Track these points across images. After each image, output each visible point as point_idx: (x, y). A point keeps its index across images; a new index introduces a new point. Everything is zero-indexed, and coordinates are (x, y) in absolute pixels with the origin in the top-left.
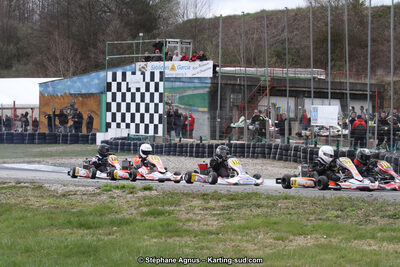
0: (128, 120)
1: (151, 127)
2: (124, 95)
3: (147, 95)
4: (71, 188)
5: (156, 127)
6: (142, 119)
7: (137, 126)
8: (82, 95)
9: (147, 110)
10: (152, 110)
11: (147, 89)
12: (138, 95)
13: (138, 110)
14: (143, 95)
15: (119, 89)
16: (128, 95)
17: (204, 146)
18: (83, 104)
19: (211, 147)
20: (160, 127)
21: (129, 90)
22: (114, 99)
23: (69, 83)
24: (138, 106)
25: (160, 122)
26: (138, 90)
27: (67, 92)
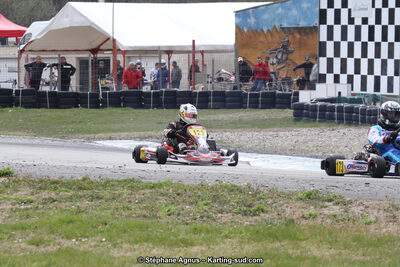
0: (351, 69)
1: (384, 81)
2: (344, 30)
3: (378, 30)
5: (390, 81)
7: (364, 79)
8: (300, 30)
9: (378, 54)
10: (384, 54)
11: (378, 20)
12: (365, 30)
13: (364, 54)
14: (371, 30)
15: (337, 20)
16: (351, 30)
18: (301, 45)
20: (397, 80)
21: (351, 21)
22: (330, 36)
23: (280, 10)
24: (364, 46)
25: (396, 74)
26: (365, 21)
27: (277, 25)
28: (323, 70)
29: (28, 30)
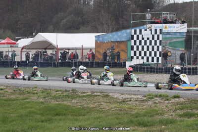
0: (143, 54)
1: (155, 59)
2: (140, 42)
3: (153, 42)
4: (127, 96)
5: (158, 58)
6: (150, 55)
7: (148, 58)
8: (117, 42)
9: (153, 50)
10: (155, 50)
11: (153, 39)
12: (148, 42)
13: (148, 50)
14: (151, 42)
15: (138, 39)
16: (143, 42)
17: (185, 69)
18: (118, 47)
19: (189, 69)
20: (160, 58)
21: (143, 39)
22: (135, 44)
24: (148, 47)
25: (160, 56)
26: (148, 39)
27: (110, 40)
28: (132, 54)
29: (17, 43)
